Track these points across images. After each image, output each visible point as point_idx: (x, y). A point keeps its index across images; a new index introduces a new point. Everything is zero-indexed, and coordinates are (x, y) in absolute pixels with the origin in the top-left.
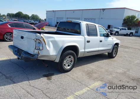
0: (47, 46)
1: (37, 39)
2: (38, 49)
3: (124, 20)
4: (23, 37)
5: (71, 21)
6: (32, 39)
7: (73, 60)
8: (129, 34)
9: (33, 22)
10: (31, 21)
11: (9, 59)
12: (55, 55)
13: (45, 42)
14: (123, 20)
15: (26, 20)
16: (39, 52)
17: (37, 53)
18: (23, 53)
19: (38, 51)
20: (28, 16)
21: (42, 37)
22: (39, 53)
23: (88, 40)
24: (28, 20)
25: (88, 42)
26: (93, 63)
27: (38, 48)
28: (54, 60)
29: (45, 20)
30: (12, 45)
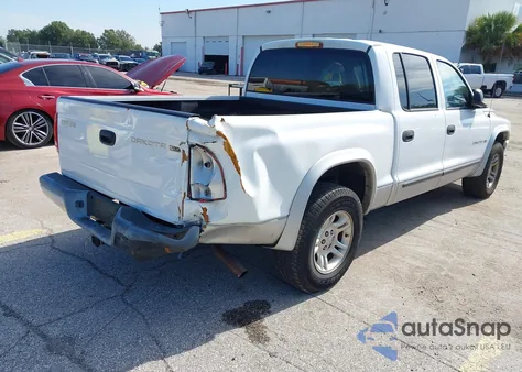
0: (243, 177)
1: (191, 146)
2: (203, 195)
3: (470, 34)
4: (113, 135)
5: (321, 44)
6: (162, 145)
7: (349, 230)
8: (489, 87)
9: (114, 60)
10: (104, 57)
11: (44, 233)
12: (279, 219)
13: (234, 158)
14: (463, 34)
15: (85, 51)
16: (205, 210)
17: (196, 219)
18: (118, 216)
19: (204, 205)
20: (90, 37)
21: (219, 134)
22: (206, 217)
23: (407, 129)
24: (92, 52)
25: (408, 137)
26: (416, 231)
27: (202, 190)
28: (271, 241)
29: (158, 48)
30: (56, 173)
